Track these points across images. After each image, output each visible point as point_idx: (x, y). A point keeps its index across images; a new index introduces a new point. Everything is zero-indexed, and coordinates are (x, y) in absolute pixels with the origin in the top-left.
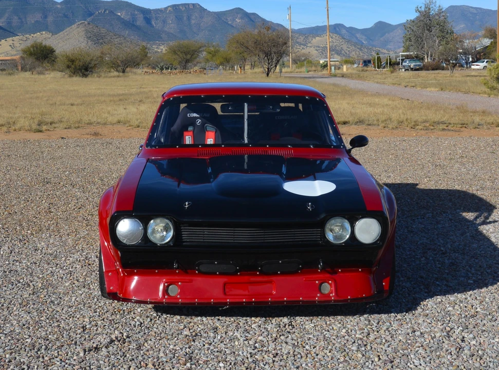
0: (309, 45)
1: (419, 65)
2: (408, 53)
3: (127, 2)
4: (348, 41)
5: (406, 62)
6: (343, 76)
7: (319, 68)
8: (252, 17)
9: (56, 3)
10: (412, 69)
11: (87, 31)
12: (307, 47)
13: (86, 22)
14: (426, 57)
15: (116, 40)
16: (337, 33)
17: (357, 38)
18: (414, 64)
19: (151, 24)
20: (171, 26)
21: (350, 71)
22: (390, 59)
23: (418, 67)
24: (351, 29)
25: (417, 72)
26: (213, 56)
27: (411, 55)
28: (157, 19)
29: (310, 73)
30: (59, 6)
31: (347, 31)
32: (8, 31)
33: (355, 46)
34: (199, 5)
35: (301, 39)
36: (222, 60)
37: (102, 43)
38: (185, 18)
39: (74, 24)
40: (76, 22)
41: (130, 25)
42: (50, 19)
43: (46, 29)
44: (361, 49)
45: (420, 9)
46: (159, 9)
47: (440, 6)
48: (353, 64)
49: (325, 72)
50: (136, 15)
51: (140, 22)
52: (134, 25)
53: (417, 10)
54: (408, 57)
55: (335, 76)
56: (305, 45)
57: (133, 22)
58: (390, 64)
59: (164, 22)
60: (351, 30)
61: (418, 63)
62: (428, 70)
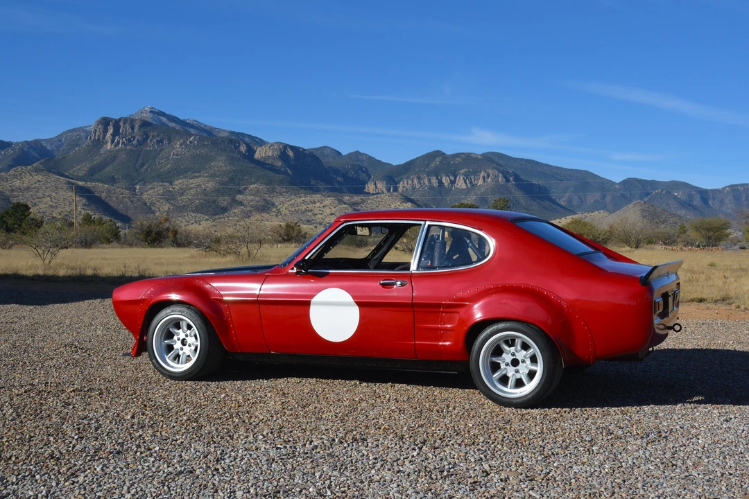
3: (684, 182)
9: (614, 183)
11: (643, 211)
13: (642, 202)
15: (671, 219)
19: (708, 204)
20: (729, 206)
28: (714, 199)
30: (617, 186)
32: (567, 209)
37: (657, 223)
38: (743, 198)
39: (630, 203)
40: (633, 201)
41: (687, 204)
42: (608, 199)
43: (605, 208)
46: (716, 190)
50: (693, 195)
51: (697, 201)
52: (690, 205)
57: (690, 201)
59: (722, 202)
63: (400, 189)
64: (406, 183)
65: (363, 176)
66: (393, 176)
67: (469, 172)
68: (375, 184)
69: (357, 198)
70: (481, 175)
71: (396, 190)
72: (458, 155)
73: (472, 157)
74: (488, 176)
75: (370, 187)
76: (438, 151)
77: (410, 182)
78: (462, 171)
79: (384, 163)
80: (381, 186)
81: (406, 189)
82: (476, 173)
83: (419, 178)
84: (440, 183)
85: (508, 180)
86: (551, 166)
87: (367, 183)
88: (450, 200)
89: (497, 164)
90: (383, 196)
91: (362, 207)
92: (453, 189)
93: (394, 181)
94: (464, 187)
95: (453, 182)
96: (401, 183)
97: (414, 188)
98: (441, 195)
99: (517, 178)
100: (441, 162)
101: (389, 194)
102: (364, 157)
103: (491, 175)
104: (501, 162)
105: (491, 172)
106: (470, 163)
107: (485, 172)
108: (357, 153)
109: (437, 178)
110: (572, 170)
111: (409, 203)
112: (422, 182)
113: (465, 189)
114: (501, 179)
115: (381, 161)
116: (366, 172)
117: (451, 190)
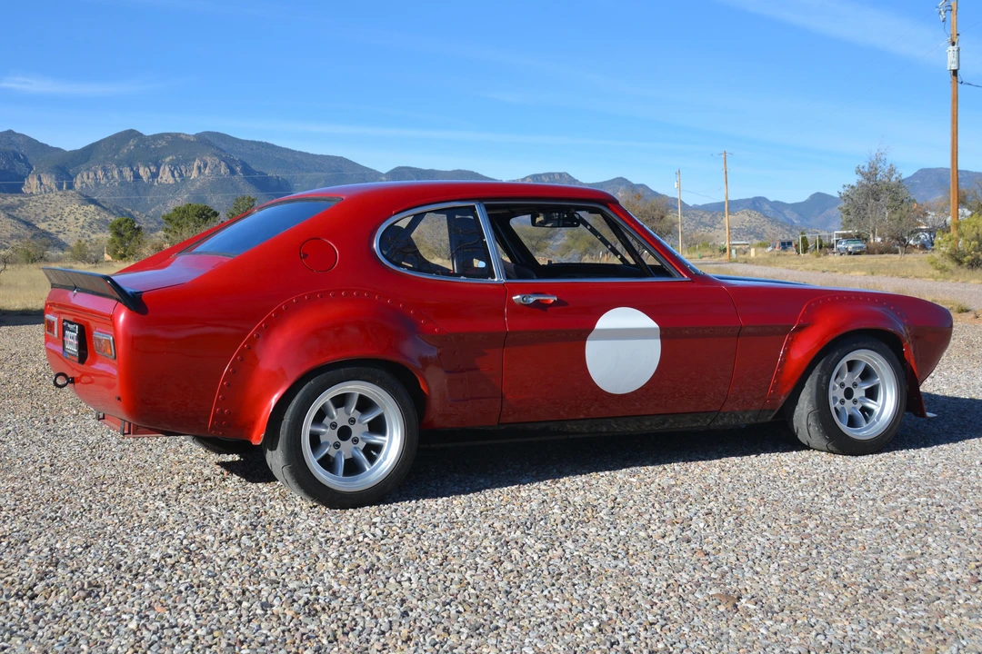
0: (718, 226)
1: (860, 247)
2: (845, 232)
4: (773, 221)
5: (841, 243)
6: (746, 262)
7: (717, 253)
8: (641, 190)
9: (380, 174)
10: (850, 253)
12: (715, 228)
14: (871, 236)
16: (756, 209)
17: (785, 216)
18: (853, 245)
21: (760, 255)
22: (820, 241)
23: (858, 250)
24: (776, 202)
25: (856, 257)
26: (577, 239)
27: (850, 234)
29: (704, 259)
30: (384, 178)
31: (771, 206)
33: (782, 227)
34: (567, 174)
35: (707, 218)
36: (588, 246)
44: (791, 232)
45: (862, 170)
47: (891, 165)
48: (767, 247)
49: (726, 257)
53: (858, 171)
54: (844, 236)
55: (736, 261)
56: (712, 227)
58: (820, 247)
60: (778, 206)
61: (860, 245)
62: (873, 254)
63: (78, 185)
64: (85, 176)
65: (20, 168)
66: (65, 167)
67: (178, 160)
68: (39, 179)
69: (12, 199)
70: (196, 164)
71: (70, 187)
72: (161, 136)
73: (181, 138)
74: (205, 166)
75: (31, 184)
76: (132, 131)
77: (92, 175)
78: (168, 159)
79: (52, 148)
80: (48, 180)
81: (87, 185)
82: (188, 161)
83: (105, 170)
84: (137, 176)
85: (233, 172)
86: (293, 151)
87: (27, 177)
88: (152, 200)
89: (218, 148)
90: (51, 195)
91: (20, 212)
92: (156, 184)
93: (68, 174)
94: (171, 181)
95: (155, 175)
96: (79, 176)
97: (97, 184)
98: (138, 193)
99: (247, 170)
100: (136, 146)
101: (61, 193)
102: (21, 138)
103: (209, 164)
104: (223, 146)
105: (209, 160)
106: (179, 148)
107: (201, 160)
108: (10, 132)
109: (132, 170)
110: (322, 156)
111: (93, 206)
112: (109, 174)
113: (172, 185)
114: (223, 169)
115: (46, 145)
116: (25, 160)
117: (152, 185)
